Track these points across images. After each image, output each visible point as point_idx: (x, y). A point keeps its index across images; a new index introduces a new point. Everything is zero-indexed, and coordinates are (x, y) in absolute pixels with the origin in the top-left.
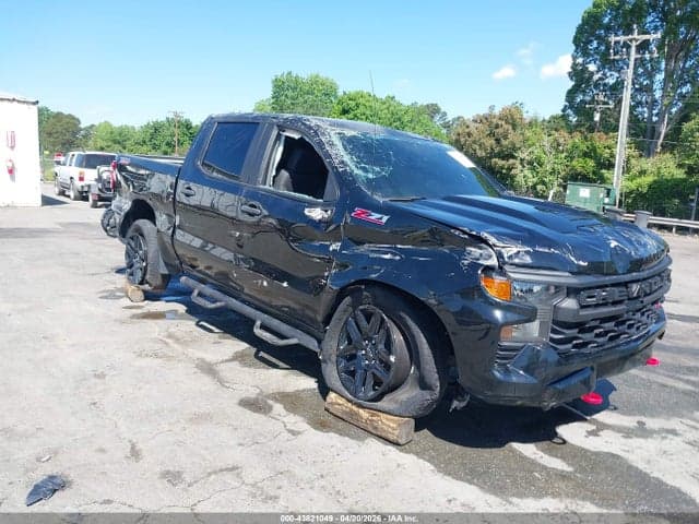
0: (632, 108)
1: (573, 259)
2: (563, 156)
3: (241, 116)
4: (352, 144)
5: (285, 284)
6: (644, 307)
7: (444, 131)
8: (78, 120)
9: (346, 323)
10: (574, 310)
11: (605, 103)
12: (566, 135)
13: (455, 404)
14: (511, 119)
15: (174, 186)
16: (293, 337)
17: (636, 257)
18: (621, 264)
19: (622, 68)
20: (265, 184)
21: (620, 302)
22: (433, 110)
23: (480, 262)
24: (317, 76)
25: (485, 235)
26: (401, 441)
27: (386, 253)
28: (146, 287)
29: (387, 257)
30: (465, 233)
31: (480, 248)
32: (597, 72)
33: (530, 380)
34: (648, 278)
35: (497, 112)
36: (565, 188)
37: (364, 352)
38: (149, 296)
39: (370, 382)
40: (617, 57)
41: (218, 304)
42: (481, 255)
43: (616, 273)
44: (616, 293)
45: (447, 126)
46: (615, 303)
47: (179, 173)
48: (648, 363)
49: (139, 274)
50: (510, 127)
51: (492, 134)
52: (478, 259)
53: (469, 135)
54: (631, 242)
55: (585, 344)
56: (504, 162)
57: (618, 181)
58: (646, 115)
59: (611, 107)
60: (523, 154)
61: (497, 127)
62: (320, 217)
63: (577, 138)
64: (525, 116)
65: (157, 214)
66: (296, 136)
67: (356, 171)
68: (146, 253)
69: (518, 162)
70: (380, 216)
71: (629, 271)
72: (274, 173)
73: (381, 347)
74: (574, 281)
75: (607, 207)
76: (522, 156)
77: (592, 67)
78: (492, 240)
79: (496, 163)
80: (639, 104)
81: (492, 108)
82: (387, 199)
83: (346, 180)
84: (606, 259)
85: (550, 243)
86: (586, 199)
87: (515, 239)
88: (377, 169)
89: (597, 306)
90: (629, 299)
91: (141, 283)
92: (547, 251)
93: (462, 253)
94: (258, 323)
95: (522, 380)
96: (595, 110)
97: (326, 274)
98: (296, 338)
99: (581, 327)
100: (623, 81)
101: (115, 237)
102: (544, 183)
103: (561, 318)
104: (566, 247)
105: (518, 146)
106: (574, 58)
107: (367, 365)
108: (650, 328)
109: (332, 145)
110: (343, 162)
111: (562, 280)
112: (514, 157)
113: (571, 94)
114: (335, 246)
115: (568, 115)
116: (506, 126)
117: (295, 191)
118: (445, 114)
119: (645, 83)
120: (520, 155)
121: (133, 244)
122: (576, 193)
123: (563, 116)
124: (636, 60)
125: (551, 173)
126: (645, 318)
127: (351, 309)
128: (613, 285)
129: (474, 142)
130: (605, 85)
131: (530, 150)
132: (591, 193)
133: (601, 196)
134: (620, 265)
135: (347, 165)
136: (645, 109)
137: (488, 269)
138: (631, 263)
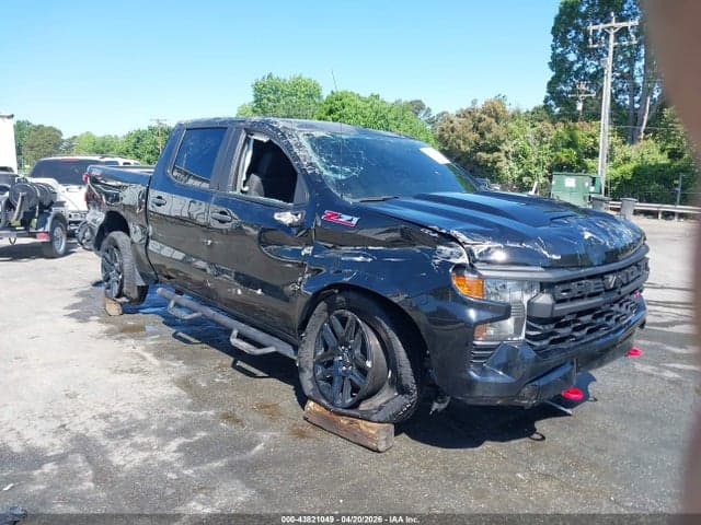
0: (614, 96)
1: (545, 253)
2: (548, 146)
3: (209, 122)
4: (320, 145)
5: (259, 292)
6: (622, 298)
7: (429, 127)
8: (60, 132)
9: (321, 330)
10: (548, 305)
11: (587, 92)
12: (550, 125)
13: (436, 406)
14: (494, 112)
15: (146, 196)
16: (271, 345)
17: (610, 247)
18: (596, 255)
19: (602, 56)
20: (235, 190)
21: (597, 294)
22: (417, 107)
23: (452, 260)
24: (300, 78)
25: (454, 232)
26: (381, 448)
27: (358, 255)
28: (124, 299)
29: (360, 259)
30: (435, 231)
31: (451, 246)
32: (577, 62)
33: (507, 379)
34: (624, 269)
35: (479, 105)
36: (551, 179)
37: (341, 358)
38: (126, 310)
39: (348, 389)
40: (595, 46)
41: (195, 315)
42: (452, 253)
43: (591, 265)
44: (592, 285)
45: (432, 122)
46: (591, 296)
47: (150, 182)
48: (630, 354)
49: (116, 288)
50: (493, 120)
51: (475, 128)
52: (449, 258)
53: (453, 130)
54: (606, 233)
55: (562, 340)
56: (489, 155)
57: (603, 170)
58: (627, 102)
59: (593, 95)
60: (508, 147)
61: (480, 120)
62: (289, 222)
63: (561, 128)
64: (508, 108)
65: (131, 226)
66: (265, 139)
67: (325, 173)
68: (121, 266)
69: (502, 155)
70: (350, 218)
71: (605, 263)
72: (244, 178)
73: (357, 352)
74: (547, 276)
75: (593, 196)
76: (506, 149)
77: (572, 57)
78: (462, 238)
79: (481, 157)
80: (621, 91)
81: (474, 102)
82: (357, 201)
83: (315, 183)
84: (580, 251)
85: (521, 238)
86: (571, 188)
87: (485, 235)
88: (348, 170)
89: (573, 299)
90: (606, 291)
91: (119, 296)
92: (518, 246)
93: (433, 253)
94: (235, 333)
95: (499, 380)
96: (577, 99)
97: (300, 279)
98: (274, 346)
99: (557, 321)
100: (602, 70)
101: (90, 250)
102: (529, 174)
103: (536, 314)
104: (538, 241)
105: (502, 139)
106: (554, 48)
107: (345, 371)
108: (630, 318)
109: (300, 146)
110: (311, 164)
111: (536, 275)
112: (499, 150)
113: (551, 85)
114: (307, 251)
115: (551, 106)
116: (489, 120)
117: (266, 196)
118: (429, 110)
119: (625, 70)
120: (504, 147)
121: (108, 257)
122: (561, 184)
123: (545, 107)
124: (615, 48)
125: (536, 165)
126: (623, 309)
127: (326, 314)
128: (590, 277)
129: (458, 137)
130: (586, 74)
131: (515, 142)
132: (577, 182)
133: (587, 184)
134: (596, 257)
135: (316, 167)
136: (627, 97)
137: (459, 268)
138: (606, 253)
